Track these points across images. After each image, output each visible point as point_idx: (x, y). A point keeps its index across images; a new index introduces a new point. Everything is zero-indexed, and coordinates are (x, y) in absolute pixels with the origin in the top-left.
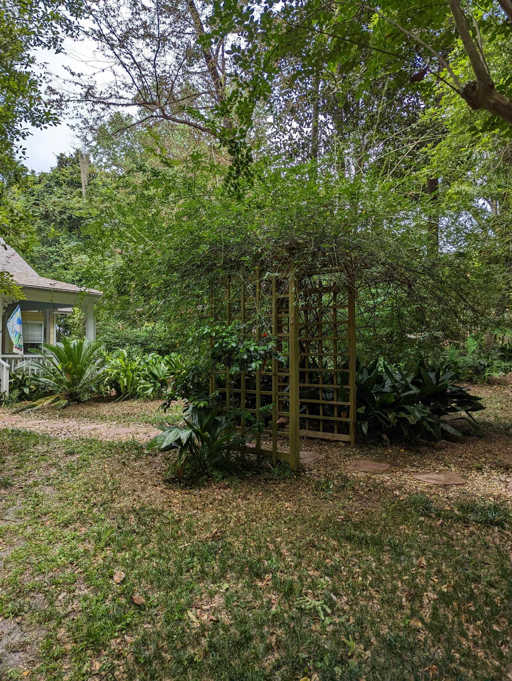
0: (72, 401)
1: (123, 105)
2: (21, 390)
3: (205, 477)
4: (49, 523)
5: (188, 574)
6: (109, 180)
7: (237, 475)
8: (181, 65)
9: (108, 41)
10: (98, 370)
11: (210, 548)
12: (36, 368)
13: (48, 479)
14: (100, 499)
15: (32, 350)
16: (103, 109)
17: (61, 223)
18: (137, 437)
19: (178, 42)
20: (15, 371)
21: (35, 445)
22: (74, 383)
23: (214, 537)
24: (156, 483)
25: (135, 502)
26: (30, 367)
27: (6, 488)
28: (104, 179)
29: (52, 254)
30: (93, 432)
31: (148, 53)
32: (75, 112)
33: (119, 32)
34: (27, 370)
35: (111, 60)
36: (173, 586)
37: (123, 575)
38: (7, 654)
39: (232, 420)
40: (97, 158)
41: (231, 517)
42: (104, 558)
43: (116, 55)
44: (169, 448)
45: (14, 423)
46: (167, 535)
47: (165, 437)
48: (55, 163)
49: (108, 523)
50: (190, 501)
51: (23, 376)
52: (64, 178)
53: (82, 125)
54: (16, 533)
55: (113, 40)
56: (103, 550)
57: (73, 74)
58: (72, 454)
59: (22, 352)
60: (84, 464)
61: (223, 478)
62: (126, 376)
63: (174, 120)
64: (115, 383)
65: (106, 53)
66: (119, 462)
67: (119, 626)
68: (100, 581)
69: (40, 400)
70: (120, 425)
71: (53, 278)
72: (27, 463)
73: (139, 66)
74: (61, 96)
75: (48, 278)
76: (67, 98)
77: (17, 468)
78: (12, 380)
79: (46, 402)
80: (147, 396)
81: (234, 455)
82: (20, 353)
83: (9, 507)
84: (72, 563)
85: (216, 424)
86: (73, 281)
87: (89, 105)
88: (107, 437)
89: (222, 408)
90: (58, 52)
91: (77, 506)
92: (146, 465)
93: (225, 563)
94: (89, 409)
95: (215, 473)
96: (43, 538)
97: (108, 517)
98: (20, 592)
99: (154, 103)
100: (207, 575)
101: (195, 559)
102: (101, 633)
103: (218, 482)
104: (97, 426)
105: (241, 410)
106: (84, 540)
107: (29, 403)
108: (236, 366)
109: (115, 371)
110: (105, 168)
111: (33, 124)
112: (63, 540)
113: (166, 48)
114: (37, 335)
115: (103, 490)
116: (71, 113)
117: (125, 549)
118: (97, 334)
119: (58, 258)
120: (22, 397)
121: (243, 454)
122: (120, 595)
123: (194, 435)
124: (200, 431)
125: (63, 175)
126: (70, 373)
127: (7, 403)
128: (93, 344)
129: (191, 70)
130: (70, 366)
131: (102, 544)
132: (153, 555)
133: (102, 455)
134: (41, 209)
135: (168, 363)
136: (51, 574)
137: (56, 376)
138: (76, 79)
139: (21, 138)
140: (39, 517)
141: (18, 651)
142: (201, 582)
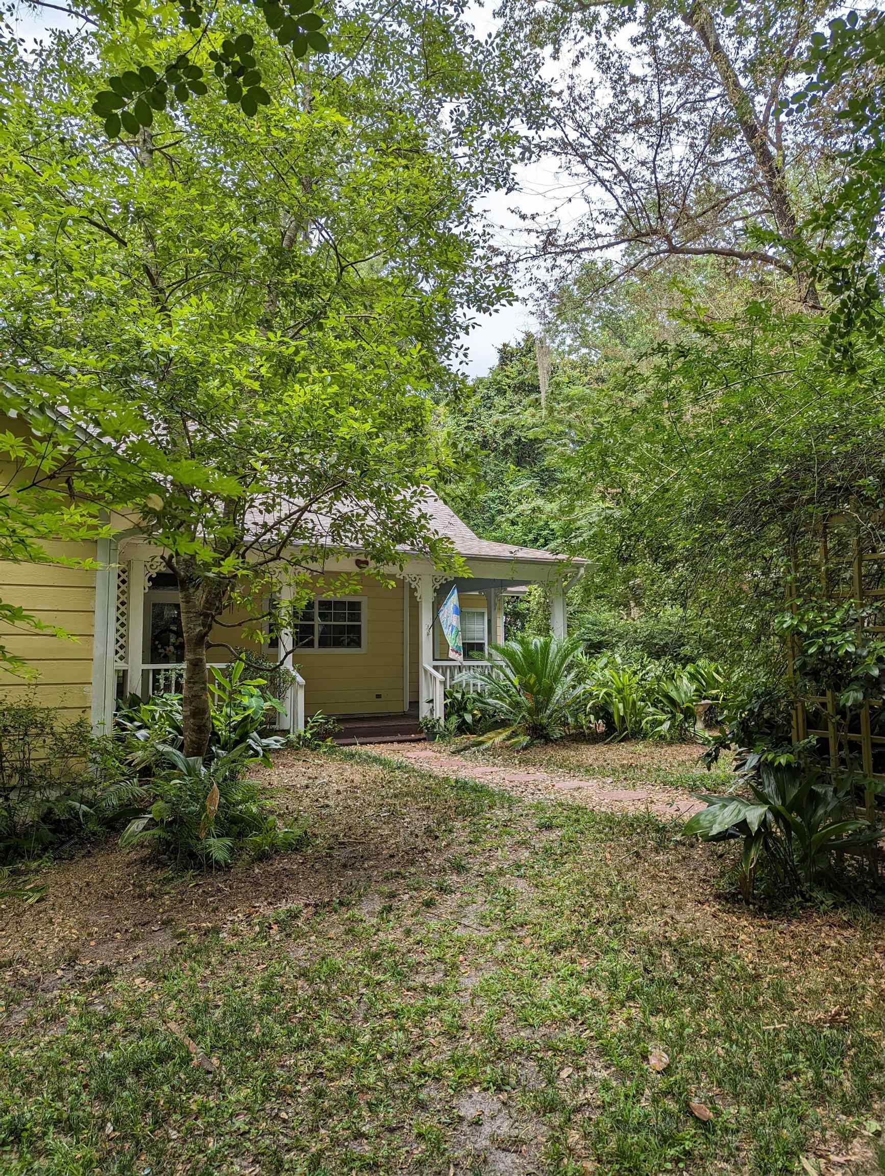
0: (537, 738)
1: (601, 248)
2: (460, 716)
3: (799, 899)
4: (528, 940)
5: (790, 1083)
6: (576, 373)
7: (864, 904)
8: (700, 157)
9: (575, 150)
10: (574, 687)
11: (830, 1042)
12: (479, 683)
13: (518, 868)
14: (606, 913)
15: (474, 653)
16: (570, 262)
17: (505, 452)
18: (653, 808)
19: (694, 117)
20: (451, 686)
21: (491, 807)
22: (538, 708)
23: (833, 1021)
24: (701, 898)
25: (667, 928)
26: (472, 682)
27: (459, 873)
28: (569, 371)
29: (493, 501)
30: (576, 794)
31: (643, 152)
32: (528, 276)
33: (593, 131)
34: (468, 685)
35: (582, 179)
36: (761, 1100)
37: (666, 1059)
38: (493, 1150)
39: (847, 793)
40: (557, 341)
41: (863, 988)
42: (629, 1020)
43: (589, 169)
44: (723, 836)
45: (455, 768)
46: (739, 999)
47: (715, 816)
48: (495, 361)
49: (625, 958)
50: (772, 942)
51: (463, 695)
52: (509, 381)
53: (538, 294)
54: (481, 949)
55: (583, 147)
56: (624, 1006)
57: (523, 217)
58: (549, 827)
59: (461, 658)
60: (571, 849)
61: (835, 906)
62: (623, 700)
63: (689, 251)
64: (603, 711)
65: (574, 172)
66: (628, 850)
67: (672, 1152)
68: (626, 1061)
69: (489, 735)
70: (619, 784)
71: (497, 540)
72: (484, 836)
73: (627, 177)
74: (508, 256)
75: (488, 539)
76: (516, 257)
77: (470, 842)
78: (448, 701)
79: (498, 738)
80: (660, 736)
81: (851, 862)
82: (458, 658)
83: (467, 905)
84: (574, 1018)
85: (815, 799)
86: (525, 542)
87: (549, 261)
88: (600, 805)
89: (824, 769)
90: (510, 190)
91: (570, 920)
92: (678, 861)
93: (864, 1078)
94: (564, 753)
95: (818, 895)
96: (523, 966)
97: (625, 947)
98: (500, 1050)
99: (655, 232)
100: (830, 1094)
101: (801, 1057)
102: (642, 1157)
103: (825, 913)
104: (582, 784)
105: (865, 776)
106: (589, 980)
107: (473, 738)
108: (856, 690)
109: (605, 690)
110: (570, 353)
111: (479, 310)
112: (555, 975)
113: (673, 135)
114: (478, 631)
115: (609, 898)
116: (522, 280)
117: (661, 1011)
118: (569, 626)
119: (502, 507)
120: (463, 729)
121: (873, 865)
122: (665, 1094)
123: (770, 816)
124: (781, 809)
125: (508, 377)
126: (532, 692)
127: (443, 737)
128: (566, 644)
129: (719, 158)
130: (532, 681)
131: (622, 995)
132: (717, 1034)
133: (598, 836)
134: (477, 433)
135: (693, 677)
136: (543, 1030)
137: (510, 696)
138: (528, 223)
139: (462, 334)
140: (513, 928)
141: (509, 1151)
142: (818, 1106)
